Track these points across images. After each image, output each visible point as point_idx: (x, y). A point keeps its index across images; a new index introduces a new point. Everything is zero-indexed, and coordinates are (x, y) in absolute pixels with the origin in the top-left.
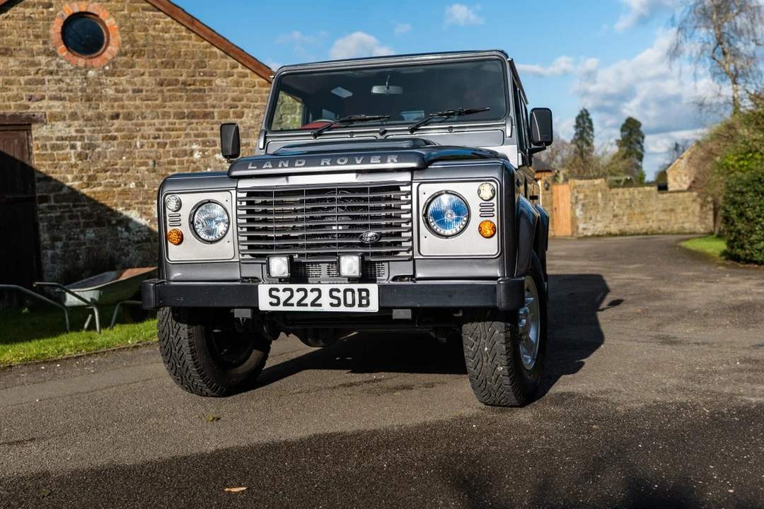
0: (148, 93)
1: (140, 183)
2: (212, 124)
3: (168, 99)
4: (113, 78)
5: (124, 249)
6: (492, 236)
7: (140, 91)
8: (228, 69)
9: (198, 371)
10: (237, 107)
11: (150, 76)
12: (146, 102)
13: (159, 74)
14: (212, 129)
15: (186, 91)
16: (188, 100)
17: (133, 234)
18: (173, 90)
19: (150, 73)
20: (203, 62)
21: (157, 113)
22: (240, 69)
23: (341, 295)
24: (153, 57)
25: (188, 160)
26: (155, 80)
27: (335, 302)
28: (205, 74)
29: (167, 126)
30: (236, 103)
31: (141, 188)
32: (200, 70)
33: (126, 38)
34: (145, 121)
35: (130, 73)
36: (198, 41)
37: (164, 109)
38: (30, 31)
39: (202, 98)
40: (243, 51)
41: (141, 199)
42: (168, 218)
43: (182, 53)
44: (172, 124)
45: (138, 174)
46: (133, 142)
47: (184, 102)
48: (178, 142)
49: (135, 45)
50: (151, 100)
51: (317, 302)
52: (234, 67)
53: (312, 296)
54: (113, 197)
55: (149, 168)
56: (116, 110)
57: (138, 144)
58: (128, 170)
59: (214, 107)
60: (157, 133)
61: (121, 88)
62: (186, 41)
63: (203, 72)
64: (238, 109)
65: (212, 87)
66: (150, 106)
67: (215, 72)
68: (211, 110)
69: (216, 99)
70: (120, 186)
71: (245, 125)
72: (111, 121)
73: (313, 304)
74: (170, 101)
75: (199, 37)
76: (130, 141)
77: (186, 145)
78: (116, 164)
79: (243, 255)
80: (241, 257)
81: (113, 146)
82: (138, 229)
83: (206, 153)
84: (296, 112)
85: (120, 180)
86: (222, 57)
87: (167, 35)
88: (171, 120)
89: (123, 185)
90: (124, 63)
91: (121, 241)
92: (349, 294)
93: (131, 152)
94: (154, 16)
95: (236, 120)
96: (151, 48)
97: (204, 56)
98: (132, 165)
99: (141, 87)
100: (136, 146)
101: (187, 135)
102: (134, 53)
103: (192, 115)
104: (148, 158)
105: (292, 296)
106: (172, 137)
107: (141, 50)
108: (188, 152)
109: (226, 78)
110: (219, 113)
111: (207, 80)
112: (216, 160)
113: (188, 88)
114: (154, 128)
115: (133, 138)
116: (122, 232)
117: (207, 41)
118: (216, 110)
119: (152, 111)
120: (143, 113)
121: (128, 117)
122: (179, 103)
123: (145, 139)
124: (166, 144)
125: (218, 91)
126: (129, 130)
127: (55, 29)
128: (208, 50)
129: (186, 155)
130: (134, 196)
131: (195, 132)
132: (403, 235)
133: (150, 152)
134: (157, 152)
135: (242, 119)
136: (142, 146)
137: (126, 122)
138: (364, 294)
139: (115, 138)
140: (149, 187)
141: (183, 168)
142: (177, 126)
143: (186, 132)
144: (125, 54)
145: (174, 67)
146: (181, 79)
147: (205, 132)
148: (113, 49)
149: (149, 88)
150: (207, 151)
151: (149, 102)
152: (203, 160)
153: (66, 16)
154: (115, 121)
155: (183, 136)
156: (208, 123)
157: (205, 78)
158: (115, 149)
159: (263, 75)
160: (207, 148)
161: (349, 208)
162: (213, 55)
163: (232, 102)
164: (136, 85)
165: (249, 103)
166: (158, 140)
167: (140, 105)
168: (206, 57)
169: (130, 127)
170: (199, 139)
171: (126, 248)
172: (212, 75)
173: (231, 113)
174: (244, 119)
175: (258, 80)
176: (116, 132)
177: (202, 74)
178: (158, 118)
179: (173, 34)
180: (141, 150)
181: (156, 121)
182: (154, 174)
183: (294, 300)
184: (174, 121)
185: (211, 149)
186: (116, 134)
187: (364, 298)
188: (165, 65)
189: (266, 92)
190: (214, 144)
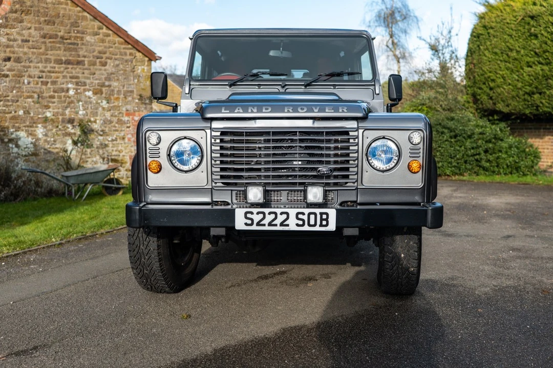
0: (34, 43)
1: (28, 111)
2: (84, 69)
3: (50, 49)
4: (6, 30)
5: (14, 161)
6: (418, 172)
7: (27, 41)
8: (96, 30)
9: (163, 275)
10: (102, 58)
11: (35, 30)
12: (32, 50)
13: (43, 29)
14: (83, 73)
15: (64, 43)
16: (65, 50)
17: (22, 150)
18: (53, 42)
19: (35, 27)
20: (76, 23)
21: (41, 58)
22: (105, 30)
23: (305, 218)
24: (38, 16)
25: (64, 96)
26: (40, 33)
27: (301, 223)
28: (78, 32)
29: (49, 69)
30: (101, 55)
31: (28, 115)
32: (75, 28)
34: (31, 64)
35: (20, 27)
36: (73, 6)
37: (47, 56)
39: (76, 50)
40: (107, 17)
41: (28, 123)
42: (148, 151)
43: (60, 15)
44: (52, 67)
45: (25, 105)
46: (21, 80)
47: (62, 52)
48: (57, 81)
49: (24, 5)
50: (36, 49)
51: (286, 223)
52: (100, 28)
53: (281, 218)
54: (6, 121)
55: (34, 100)
56: (8, 55)
57: (26, 81)
58: (18, 101)
59: (85, 57)
60: (40, 74)
61: (12, 37)
62: (64, 6)
63: (77, 30)
64: (103, 60)
65: (84, 42)
66: (35, 53)
67: (86, 31)
68: (83, 59)
69: (86, 51)
70: (11, 113)
71: (108, 72)
72: (4, 63)
73: (282, 224)
74: (51, 50)
75: (74, 4)
76: (19, 79)
77: (63, 84)
78: (8, 96)
79: (216, 183)
80: (214, 185)
81: (6, 82)
82: (25, 146)
83: (79, 91)
84: (144, 64)
85: (11, 108)
86: (91, 20)
88: (52, 65)
89: (13, 112)
90: (14, 19)
91: (12, 155)
92: (312, 217)
93: (20, 87)
95: (101, 67)
96: (37, 9)
97: (77, 19)
98: (21, 97)
99: (28, 38)
100: (24, 83)
101: (64, 77)
102: (23, 11)
103: (68, 62)
104: (34, 92)
105: (264, 218)
106: (53, 77)
107: (29, 10)
108: (65, 89)
109: (94, 36)
110: (89, 62)
111: (80, 37)
112: (86, 96)
113: (65, 41)
114: (39, 70)
115: (22, 77)
116: (12, 148)
117: (80, 7)
118: (86, 59)
119: (37, 58)
120: (29, 58)
121: (18, 60)
122: (58, 52)
123: (32, 78)
124: (48, 82)
125: (88, 45)
126: (18, 70)
128: (80, 14)
129: (63, 91)
130: (22, 121)
131: (71, 75)
132: (351, 169)
133: (35, 88)
134: (40, 88)
135: (106, 67)
136: (29, 83)
137: (16, 64)
138: (324, 217)
139: (7, 76)
140: (34, 114)
141: (61, 101)
142: (57, 69)
143: (63, 74)
144: (16, 12)
145: (54, 25)
146: (60, 34)
147: (78, 75)
148: (6, 7)
149: (34, 39)
150: (79, 89)
151: (35, 50)
152: (76, 96)
154: (7, 63)
155: (61, 77)
156: (80, 68)
157: (78, 35)
158: (7, 85)
159: (122, 36)
160: (79, 87)
161: (307, 148)
162: (84, 18)
163: (98, 54)
164: (24, 36)
165: (111, 56)
166: (41, 80)
167: (27, 52)
168: (79, 19)
169: (19, 68)
170: (74, 80)
171: (16, 160)
172: (83, 33)
173: (97, 62)
174: (107, 67)
175: (117, 39)
176: (8, 71)
177: (76, 32)
178: (42, 63)
180: (28, 86)
181: (40, 65)
182: (38, 104)
183: (266, 222)
184: (54, 65)
185: (82, 88)
186: (8, 73)
187: (324, 220)
188: (48, 22)
189: (124, 48)
190: (85, 84)
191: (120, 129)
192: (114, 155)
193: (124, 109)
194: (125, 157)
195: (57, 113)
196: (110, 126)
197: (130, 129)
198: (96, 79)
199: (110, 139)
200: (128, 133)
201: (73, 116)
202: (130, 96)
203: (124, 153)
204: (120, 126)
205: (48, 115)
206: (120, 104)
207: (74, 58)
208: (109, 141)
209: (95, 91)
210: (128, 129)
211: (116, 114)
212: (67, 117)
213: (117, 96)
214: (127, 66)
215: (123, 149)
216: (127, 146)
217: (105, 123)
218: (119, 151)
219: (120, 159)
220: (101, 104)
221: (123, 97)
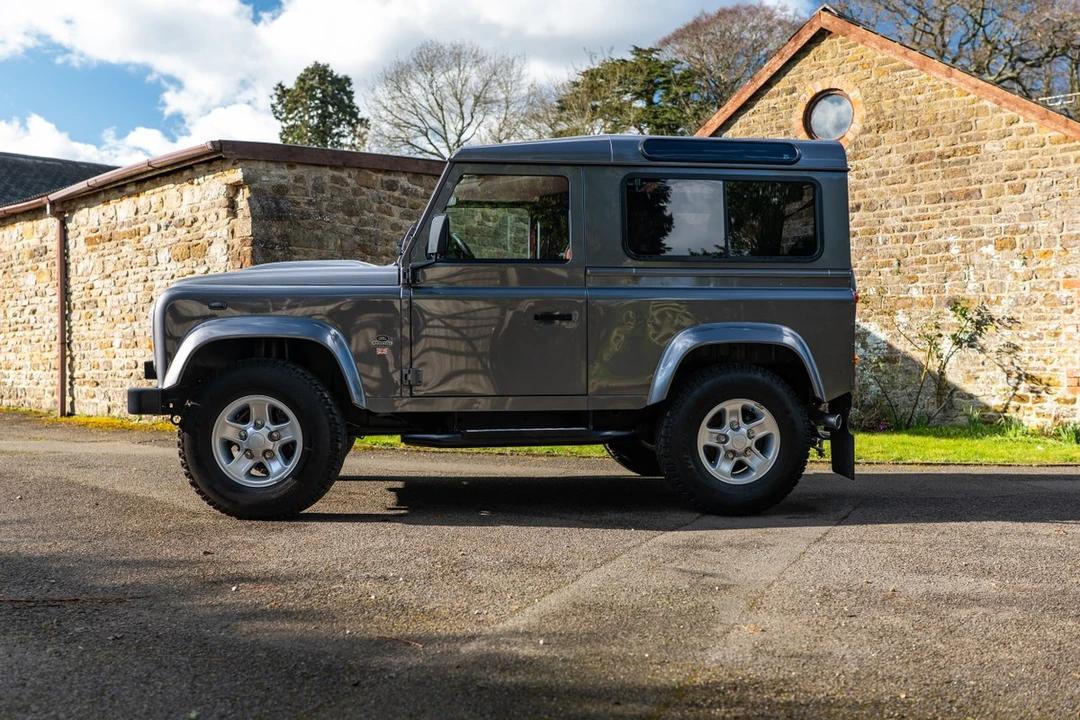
0: (894, 175)
1: (882, 289)
2: (978, 206)
3: (919, 180)
4: (857, 162)
7: (885, 173)
8: (1004, 127)
10: (1015, 179)
11: (898, 153)
12: (891, 186)
13: (910, 148)
14: (978, 213)
15: (944, 165)
16: (945, 177)
17: (870, 351)
18: (926, 166)
19: (898, 149)
20: (966, 123)
21: (905, 198)
22: (1021, 124)
24: (903, 128)
25: (942, 258)
26: (904, 157)
28: (970, 139)
29: (916, 214)
30: (1014, 172)
31: (882, 295)
32: (963, 134)
33: (872, 111)
34: (889, 210)
35: (874, 153)
36: (961, 96)
37: (914, 193)
38: (774, 122)
39: (964, 172)
41: (884, 308)
43: (939, 117)
44: (923, 211)
45: (880, 278)
46: (874, 237)
47: (939, 180)
48: (930, 233)
49: (881, 117)
50: (898, 183)
52: (1012, 122)
55: (892, 269)
56: (856, 201)
58: (868, 272)
59: (980, 182)
60: (903, 224)
61: (863, 172)
62: (946, 99)
63: (967, 137)
64: (1017, 181)
65: (979, 155)
66: (896, 191)
67: (985, 134)
68: (978, 186)
69: (984, 170)
71: (1026, 203)
72: (851, 214)
74: (922, 181)
75: (961, 91)
76: (870, 236)
77: (940, 237)
78: (855, 266)
81: (852, 244)
82: (875, 346)
83: (968, 246)
85: (860, 285)
86: (994, 111)
87: (920, 98)
88: (922, 206)
89: (862, 291)
90: (868, 142)
93: (873, 250)
94: (906, 76)
95: (1013, 197)
96: (901, 117)
97: (969, 115)
98: (873, 266)
99: (886, 169)
100: (877, 243)
101: (943, 224)
102: (880, 127)
103: (951, 196)
104: (892, 256)
106: (923, 228)
107: (888, 123)
108: (942, 246)
109: (999, 139)
110: (989, 189)
111: (972, 147)
112: (981, 255)
113: (945, 161)
114: (900, 217)
115: (875, 233)
116: (857, 349)
117: (972, 93)
118: (984, 186)
119: (898, 197)
120: (887, 201)
121: (870, 207)
122: (934, 182)
123: (889, 233)
124: (915, 237)
125: (988, 159)
126: (871, 223)
127: (797, 116)
128: (975, 106)
129: (940, 250)
130: (876, 304)
131: (954, 219)
133: (894, 249)
134: (902, 248)
135: (1023, 195)
136: (885, 242)
137: (868, 213)
139: (854, 234)
140: (892, 293)
141: (937, 268)
142: (930, 213)
143: (941, 220)
144: (869, 131)
145: (928, 137)
146: (936, 150)
147: (967, 217)
148: (856, 127)
149: (896, 168)
150: (969, 243)
151: (896, 186)
152: (963, 255)
153: (808, 99)
154: (855, 213)
155: (937, 226)
156: (972, 205)
157: (970, 144)
158: (854, 247)
160: (970, 239)
162: (982, 111)
163: (1007, 173)
164: (881, 167)
165: (1034, 170)
166: (904, 233)
167: (884, 191)
168: (972, 116)
169: (871, 219)
170: (959, 228)
172: (979, 139)
173: (1006, 187)
174: (1025, 195)
175: (1049, 135)
176: (856, 226)
177: (965, 139)
178: (906, 205)
179: (928, 94)
180: (885, 246)
181: (903, 209)
182: (899, 276)
184: (926, 206)
185: (975, 240)
186: (855, 229)
188: (916, 135)
189: (1065, 150)
190: (981, 232)
191: (1049, 316)
192: (1033, 368)
193: (1061, 274)
194: (1058, 373)
195: (930, 288)
196: (1028, 309)
197: (1074, 314)
198: (1003, 221)
199: (1025, 336)
200: (1066, 323)
201: (956, 293)
202: (1076, 246)
203: (1054, 366)
204: (1048, 309)
205: (915, 293)
206: (1053, 265)
207: (960, 188)
208: (1024, 339)
209: (999, 243)
210: (1067, 315)
211: (1043, 284)
212: (947, 295)
213: (1046, 249)
214: (1071, 185)
215: (1054, 355)
216: (1064, 351)
217: (1017, 305)
218: (1045, 361)
219: (1044, 376)
220: (1011, 267)
221: (1061, 248)
